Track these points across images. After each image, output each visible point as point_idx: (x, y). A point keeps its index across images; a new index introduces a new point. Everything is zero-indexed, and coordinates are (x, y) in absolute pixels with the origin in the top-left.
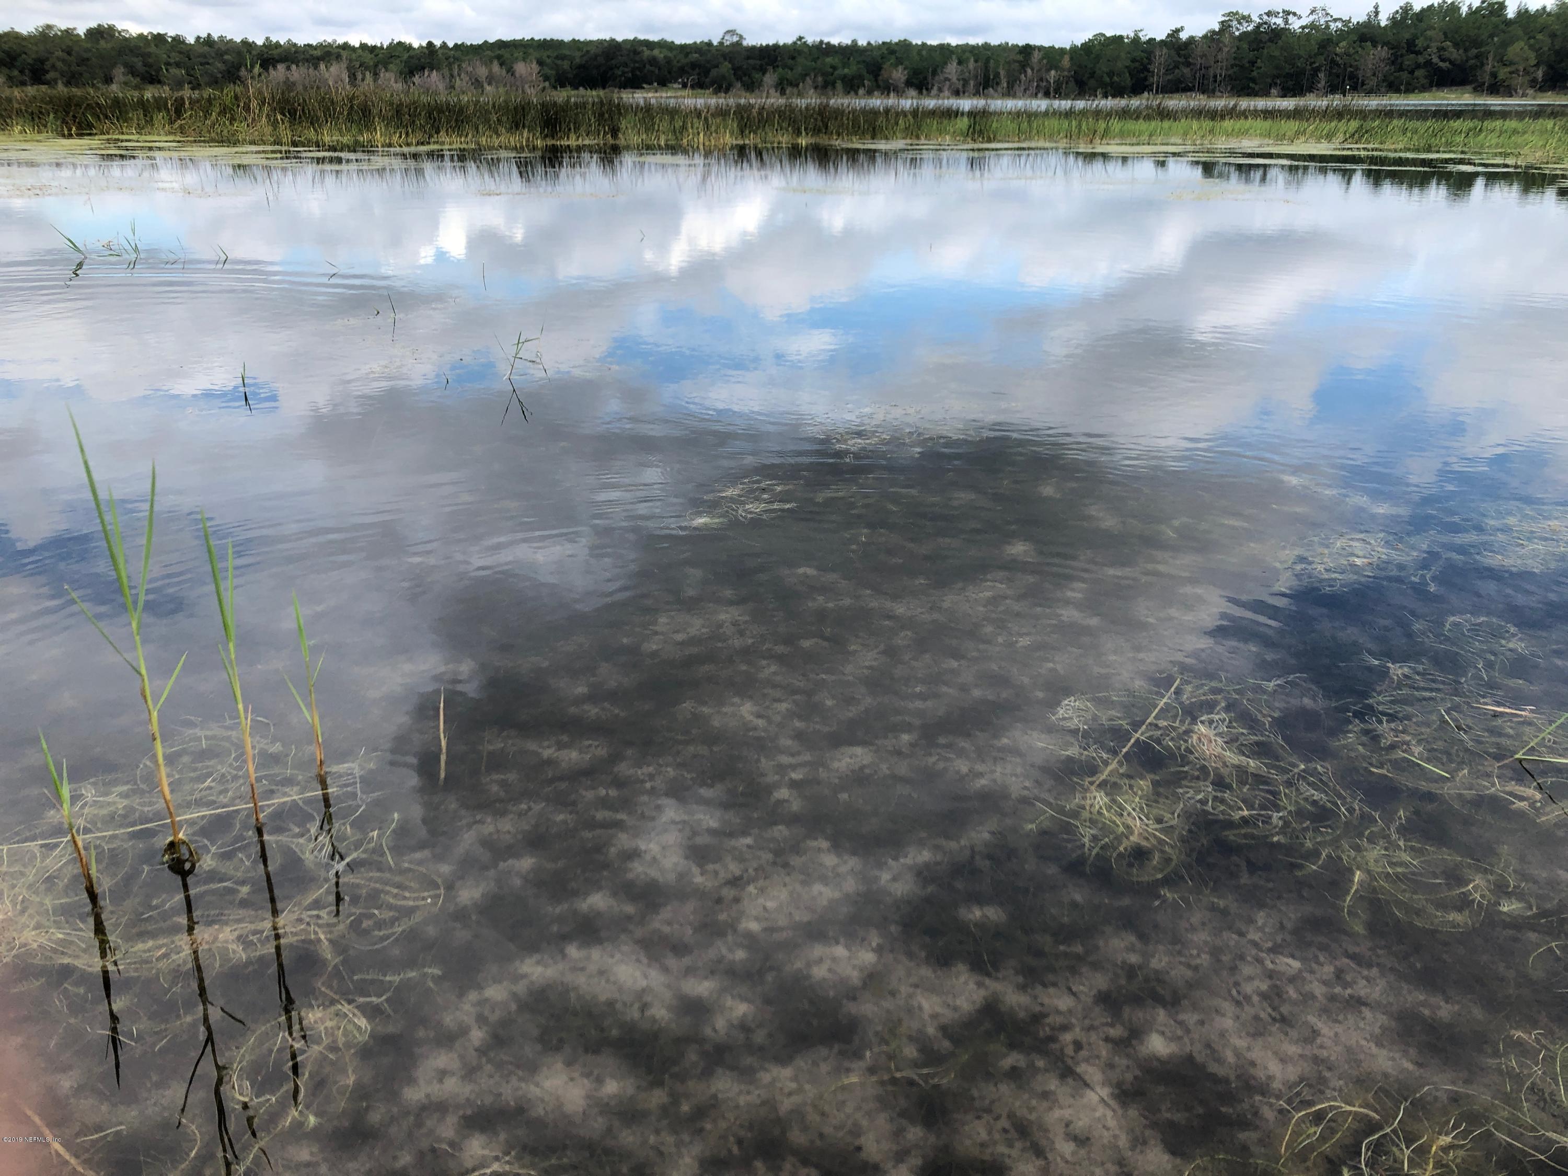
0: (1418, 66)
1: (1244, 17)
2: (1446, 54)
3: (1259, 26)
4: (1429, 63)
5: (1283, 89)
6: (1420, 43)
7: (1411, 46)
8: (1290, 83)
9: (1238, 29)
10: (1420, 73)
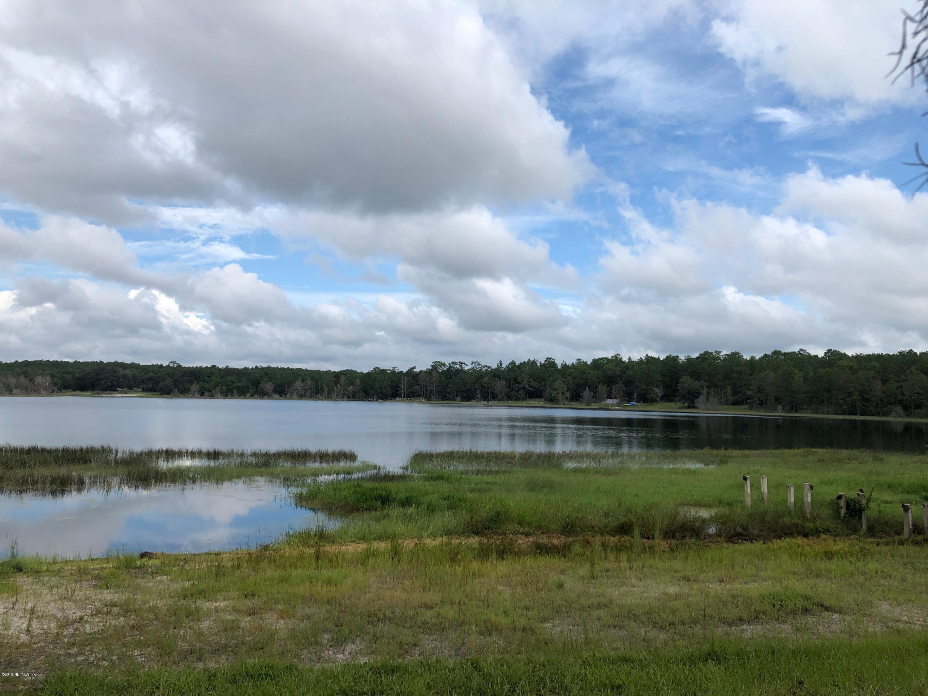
0: (520, 389)
1: (442, 364)
2: (531, 384)
3: (450, 368)
4: (524, 388)
5: (462, 397)
6: (519, 379)
7: (516, 380)
8: (465, 395)
9: (440, 369)
10: (521, 392)
